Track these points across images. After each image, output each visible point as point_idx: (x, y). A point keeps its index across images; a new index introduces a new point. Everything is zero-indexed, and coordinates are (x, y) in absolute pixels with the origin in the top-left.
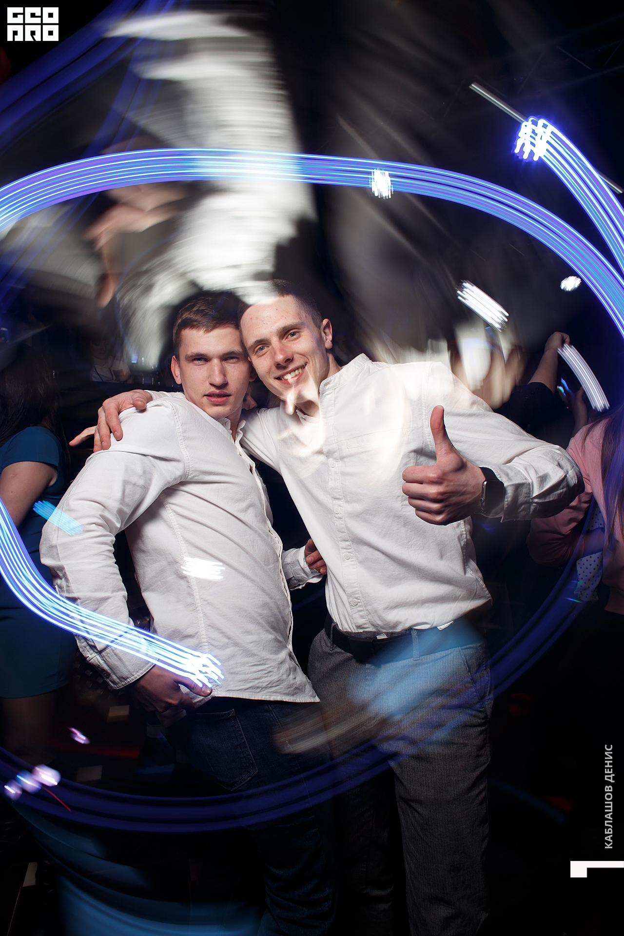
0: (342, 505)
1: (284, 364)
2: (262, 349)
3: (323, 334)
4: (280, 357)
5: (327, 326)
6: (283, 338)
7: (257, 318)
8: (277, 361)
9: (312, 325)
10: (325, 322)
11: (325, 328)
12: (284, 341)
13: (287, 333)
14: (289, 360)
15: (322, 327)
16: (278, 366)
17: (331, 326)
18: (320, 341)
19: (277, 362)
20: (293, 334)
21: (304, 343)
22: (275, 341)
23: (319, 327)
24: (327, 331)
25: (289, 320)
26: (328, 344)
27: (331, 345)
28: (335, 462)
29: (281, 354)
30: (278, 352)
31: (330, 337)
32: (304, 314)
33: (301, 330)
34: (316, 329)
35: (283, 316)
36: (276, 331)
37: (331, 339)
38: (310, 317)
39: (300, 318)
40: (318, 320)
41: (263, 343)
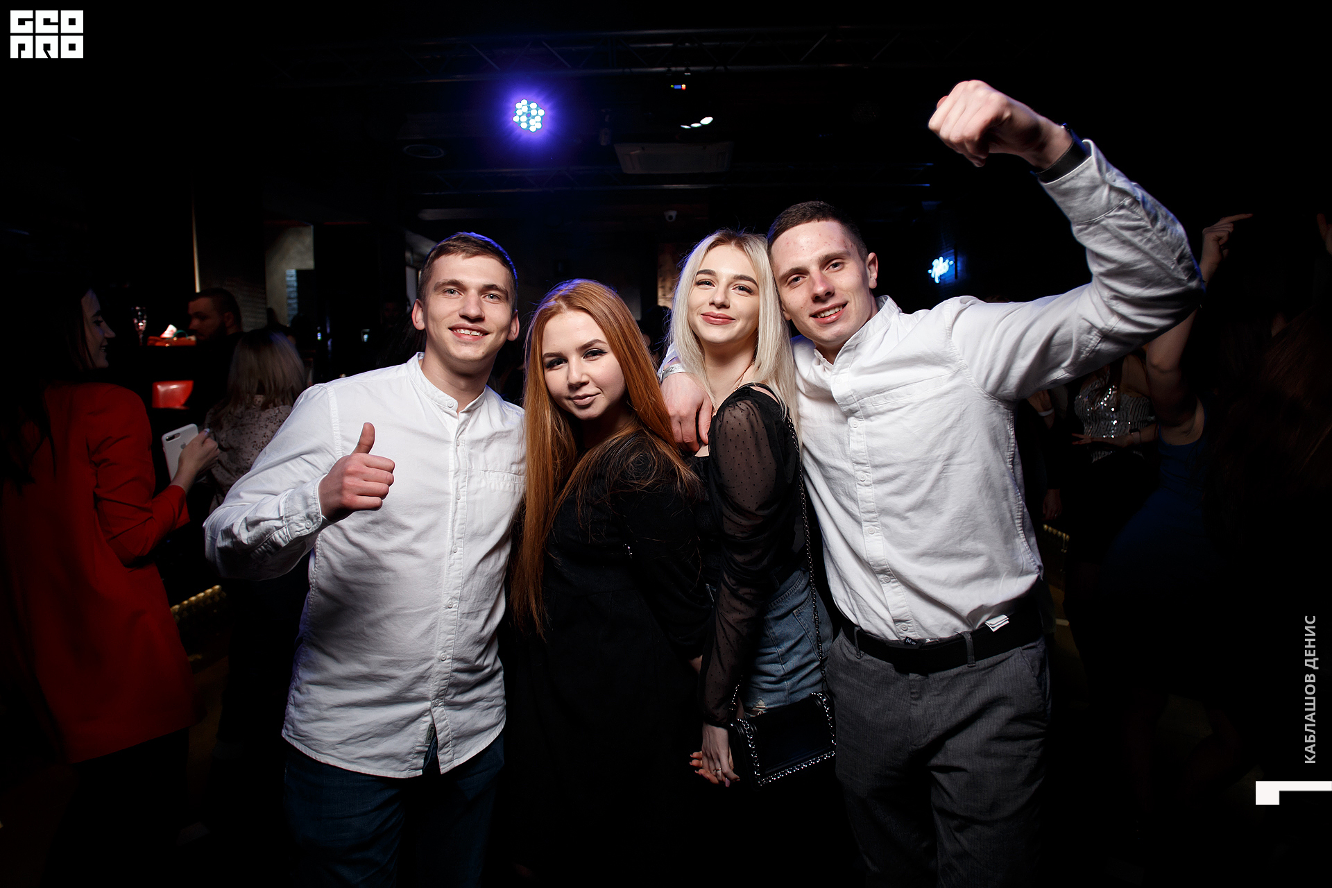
0: (868, 471)
1: (824, 297)
2: (796, 279)
3: (868, 271)
4: (820, 289)
5: (873, 262)
6: (824, 268)
7: (795, 243)
8: (816, 292)
9: (857, 257)
10: (871, 256)
11: (869, 264)
12: (824, 272)
13: (828, 262)
14: (830, 294)
15: (867, 262)
16: (817, 299)
17: (877, 262)
18: (865, 278)
19: (816, 294)
20: (835, 265)
21: (846, 279)
22: (814, 269)
23: (864, 260)
24: (872, 267)
25: (834, 247)
26: (872, 283)
27: (876, 284)
28: (857, 421)
29: (822, 285)
30: (818, 282)
31: (875, 275)
32: (850, 244)
33: (845, 261)
34: (861, 262)
35: (826, 243)
36: (817, 258)
37: (876, 277)
38: (855, 247)
39: (846, 247)
40: (864, 253)
41: (801, 272)
